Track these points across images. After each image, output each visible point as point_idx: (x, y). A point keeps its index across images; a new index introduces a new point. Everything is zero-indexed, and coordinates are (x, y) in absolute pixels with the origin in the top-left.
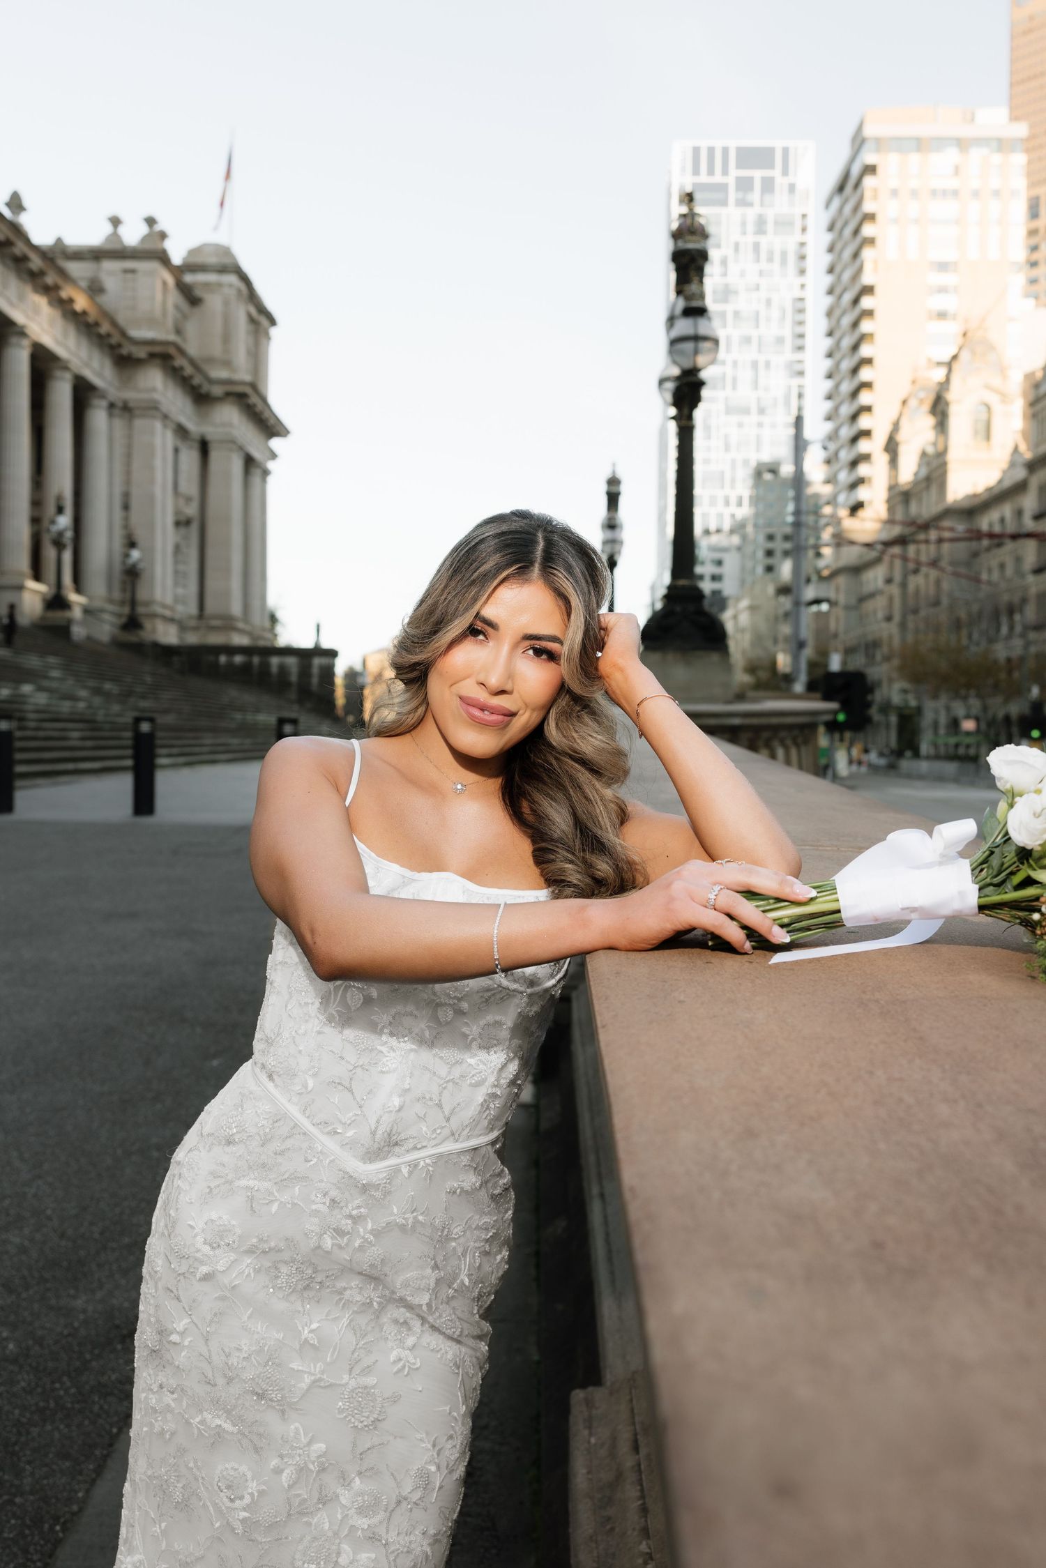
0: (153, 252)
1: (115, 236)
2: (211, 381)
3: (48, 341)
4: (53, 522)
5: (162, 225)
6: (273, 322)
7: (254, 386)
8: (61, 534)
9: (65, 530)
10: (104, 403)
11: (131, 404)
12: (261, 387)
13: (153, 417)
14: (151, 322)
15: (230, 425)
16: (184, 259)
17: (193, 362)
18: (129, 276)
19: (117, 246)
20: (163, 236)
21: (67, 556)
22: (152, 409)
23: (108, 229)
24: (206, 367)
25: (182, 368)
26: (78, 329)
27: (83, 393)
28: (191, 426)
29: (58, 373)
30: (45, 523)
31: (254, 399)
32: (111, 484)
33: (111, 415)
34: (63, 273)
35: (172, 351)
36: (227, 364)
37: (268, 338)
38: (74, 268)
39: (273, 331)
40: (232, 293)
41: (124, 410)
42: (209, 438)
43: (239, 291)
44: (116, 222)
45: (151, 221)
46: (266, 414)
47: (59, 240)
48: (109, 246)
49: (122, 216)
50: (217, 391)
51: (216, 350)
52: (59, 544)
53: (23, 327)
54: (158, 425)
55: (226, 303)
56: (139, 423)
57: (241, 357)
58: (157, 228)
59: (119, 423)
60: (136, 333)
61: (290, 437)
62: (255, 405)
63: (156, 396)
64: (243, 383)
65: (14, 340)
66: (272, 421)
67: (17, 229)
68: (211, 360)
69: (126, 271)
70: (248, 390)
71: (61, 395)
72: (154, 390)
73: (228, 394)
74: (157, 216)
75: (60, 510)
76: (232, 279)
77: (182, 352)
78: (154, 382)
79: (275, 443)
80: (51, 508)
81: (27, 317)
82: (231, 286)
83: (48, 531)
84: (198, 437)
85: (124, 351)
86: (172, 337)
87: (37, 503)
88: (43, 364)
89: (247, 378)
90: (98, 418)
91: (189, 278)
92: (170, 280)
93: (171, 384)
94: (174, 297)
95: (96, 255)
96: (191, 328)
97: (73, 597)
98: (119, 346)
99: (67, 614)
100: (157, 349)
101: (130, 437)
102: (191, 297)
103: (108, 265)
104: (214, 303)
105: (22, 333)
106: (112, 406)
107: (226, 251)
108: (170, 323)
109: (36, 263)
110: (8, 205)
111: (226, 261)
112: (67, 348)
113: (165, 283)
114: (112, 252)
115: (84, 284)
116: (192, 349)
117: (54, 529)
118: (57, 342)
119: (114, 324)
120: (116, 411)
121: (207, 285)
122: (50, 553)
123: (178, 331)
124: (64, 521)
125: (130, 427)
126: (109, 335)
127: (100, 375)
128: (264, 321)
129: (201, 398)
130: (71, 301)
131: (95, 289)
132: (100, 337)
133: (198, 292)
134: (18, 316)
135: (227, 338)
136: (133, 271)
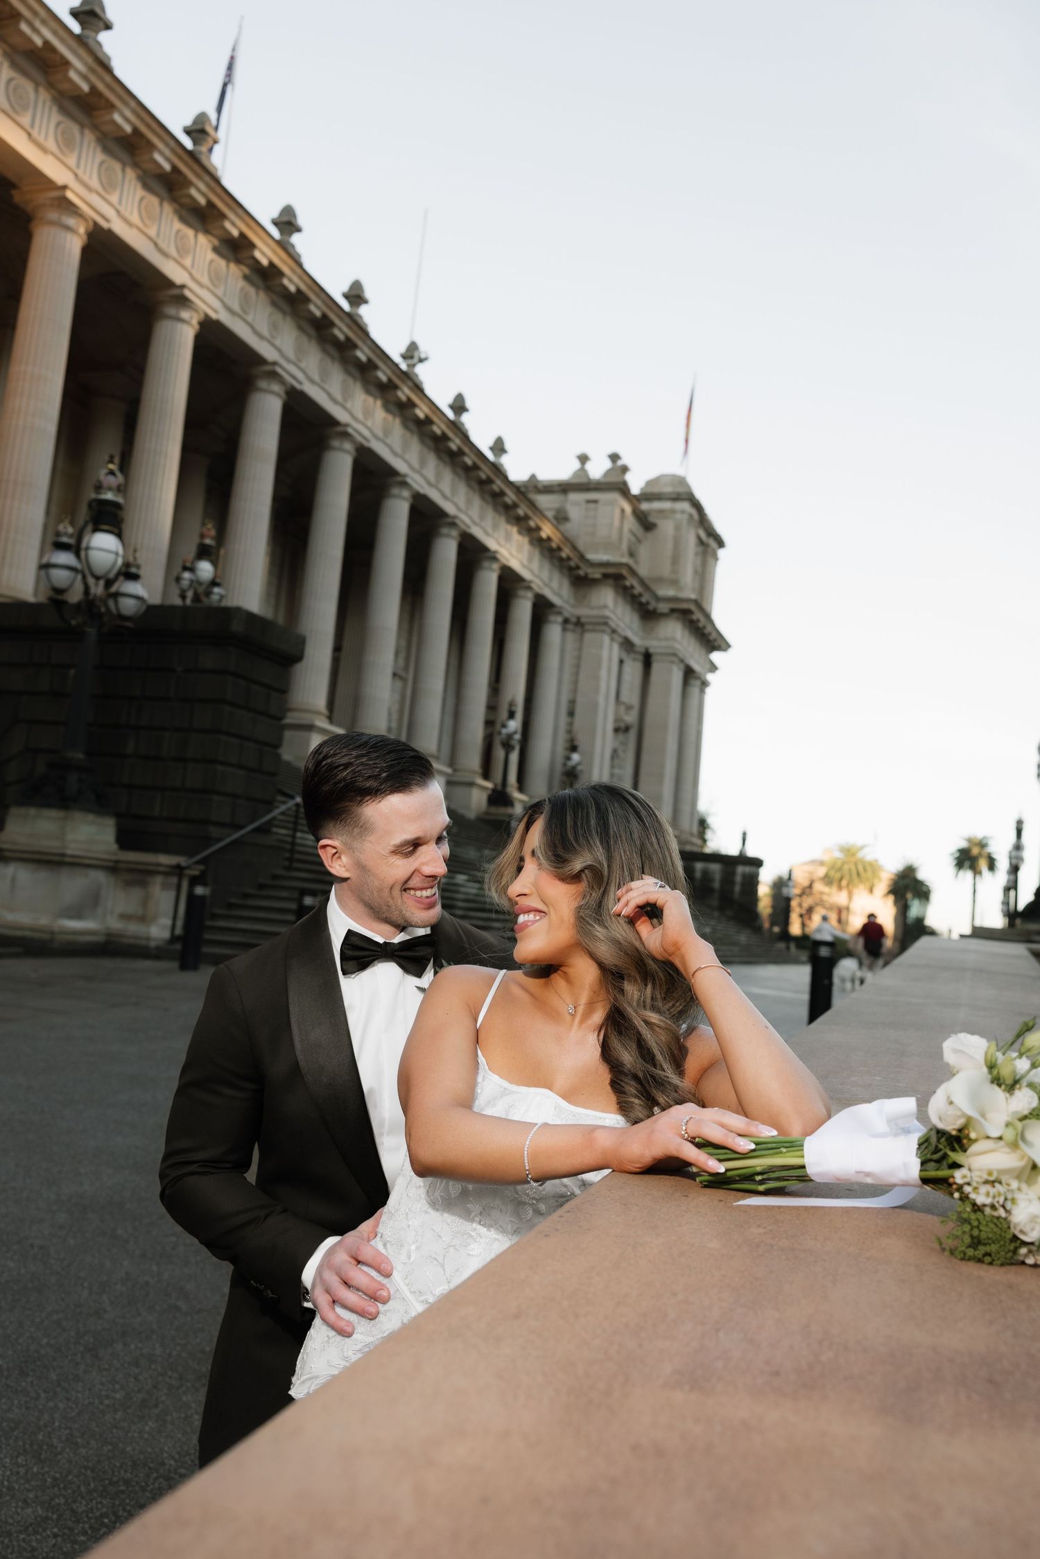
0: (616, 484)
1: (582, 470)
2: (658, 599)
3: (515, 564)
4: (504, 726)
5: (625, 460)
6: (721, 544)
7: (698, 604)
8: (510, 736)
9: (515, 732)
10: (560, 619)
11: (583, 620)
12: (705, 605)
13: (603, 631)
14: (608, 546)
15: (674, 639)
16: (642, 489)
17: (642, 582)
18: (592, 506)
19: (584, 480)
20: (625, 469)
21: (514, 757)
22: (602, 624)
23: (576, 465)
24: (653, 586)
25: (632, 587)
26: (542, 553)
27: (542, 609)
28: (636, 640)
29: (521, 593)
30: (498, 726)
31: (697, 615)
32: (559, 692)
33: (564, 630)
34: (532, 505)
35: (624, 572)
36: (675, 583)
37: (716, 559)
38: (543, 501)
39: (721, 553)
40: (685, 517)
41: (577, 625)
42: (651, 651)
43: (691, 516)
44: (583, 459)
45: (614, 457)
46: (709, 629)
47: (533, 477)
48: (575, 481)
49: (590, 455)
50: (663, 607)
51: (666, 571)
52: (508, 746)
53: (496, 552)
54: (606, 639)
55: (678, 528)
56: (589, 637)
57: (688, 576)
58: (620, 463)
59: (570, 637)
60: (593, 556)
61: (730, 651)
62: (698, 621)
63: (607, 613)
64: (688, 600)
65: (486, 564)
66: (714, 636)
67: (498, 470)
68: (660, 580)
69: (588, 502)
70: (692, 607)
71: (523, 611)
72: (605, 607)
73: (673, 611)
74: (621, 454)
75: (512, 715)
76: (686, 506)
77: (633, 572)
78: (606, 600)
79: (716, 657)
80: (504, 714)
81: (499, 544)
82: (683, 512)
83: (500, 733)
84: (643, 650)
85: (581, 573)
86: (625, 560)
87: (492, 707)
88: (509, 583)
89: (693, 596)
90: (554, 633)
91: (645, 506)
92: (628, 509)
93: (620, 601)
94: (631, 523)
95: (564, 488)
96: (643, 551)
97: (517, 795)
98: (578, 567)
99: (510, 810)
100: (611, 570)
101: (580, 649)
102: (646, 523)
103: (573, 497)
104: (666, 528)
105: (494, 557)
106: (566, 621)
107: (682, 481)
108: (624, 547)
109: (511, 497)
110: (492, 449)
111: (681, 490)
112: (531, 571)
113: (623, 511)
114: (580, 485)
115: (550, 514)
116: (643, 571)
117: (504, 731)
118: (523, 566)
119: (574, 548)
120: (570, 626)
121: (661, 512)
122: (499, 753)
123: (632, 554)
124: (514, 725)
125: (581, 640)
126: (569, 558)
127: (559, 595)
128: (713, 544)
129: (648, 615)
130: (538, 529)
131: (561, 518)
132: (561, 560)
133: (652, 519)
134: (491, 544)
135: (676, 560)
136: (595, 502)
